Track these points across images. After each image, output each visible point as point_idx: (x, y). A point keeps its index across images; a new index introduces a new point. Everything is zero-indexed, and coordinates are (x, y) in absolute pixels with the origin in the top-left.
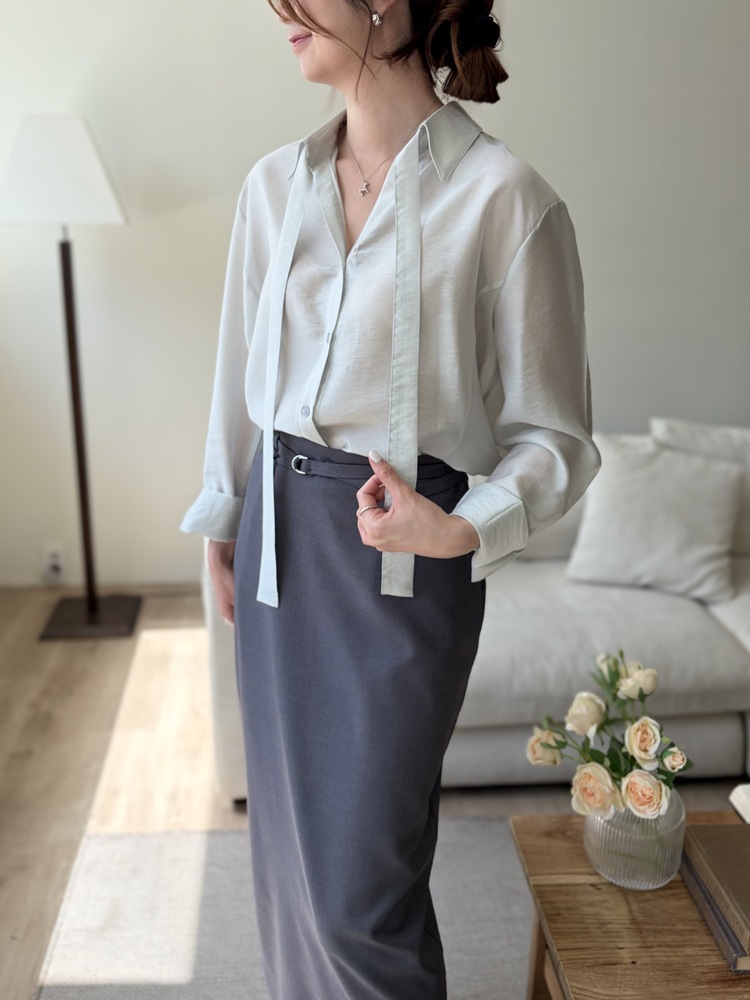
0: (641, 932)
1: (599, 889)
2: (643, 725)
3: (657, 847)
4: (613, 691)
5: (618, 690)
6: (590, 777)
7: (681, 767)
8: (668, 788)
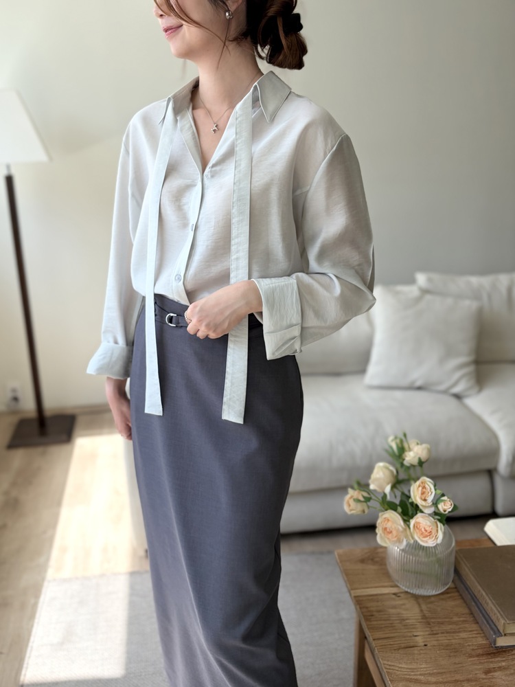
0: (429, 624)
1: (399, 596)
2: (422, 483)
3: (437, 566)
4: (401, 460)
5: (404, 460)
6: (388, 520)
7: (450, 510)
8: (442, 525)
